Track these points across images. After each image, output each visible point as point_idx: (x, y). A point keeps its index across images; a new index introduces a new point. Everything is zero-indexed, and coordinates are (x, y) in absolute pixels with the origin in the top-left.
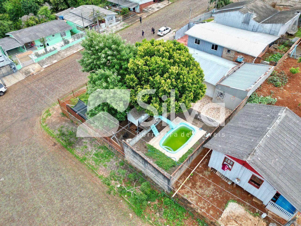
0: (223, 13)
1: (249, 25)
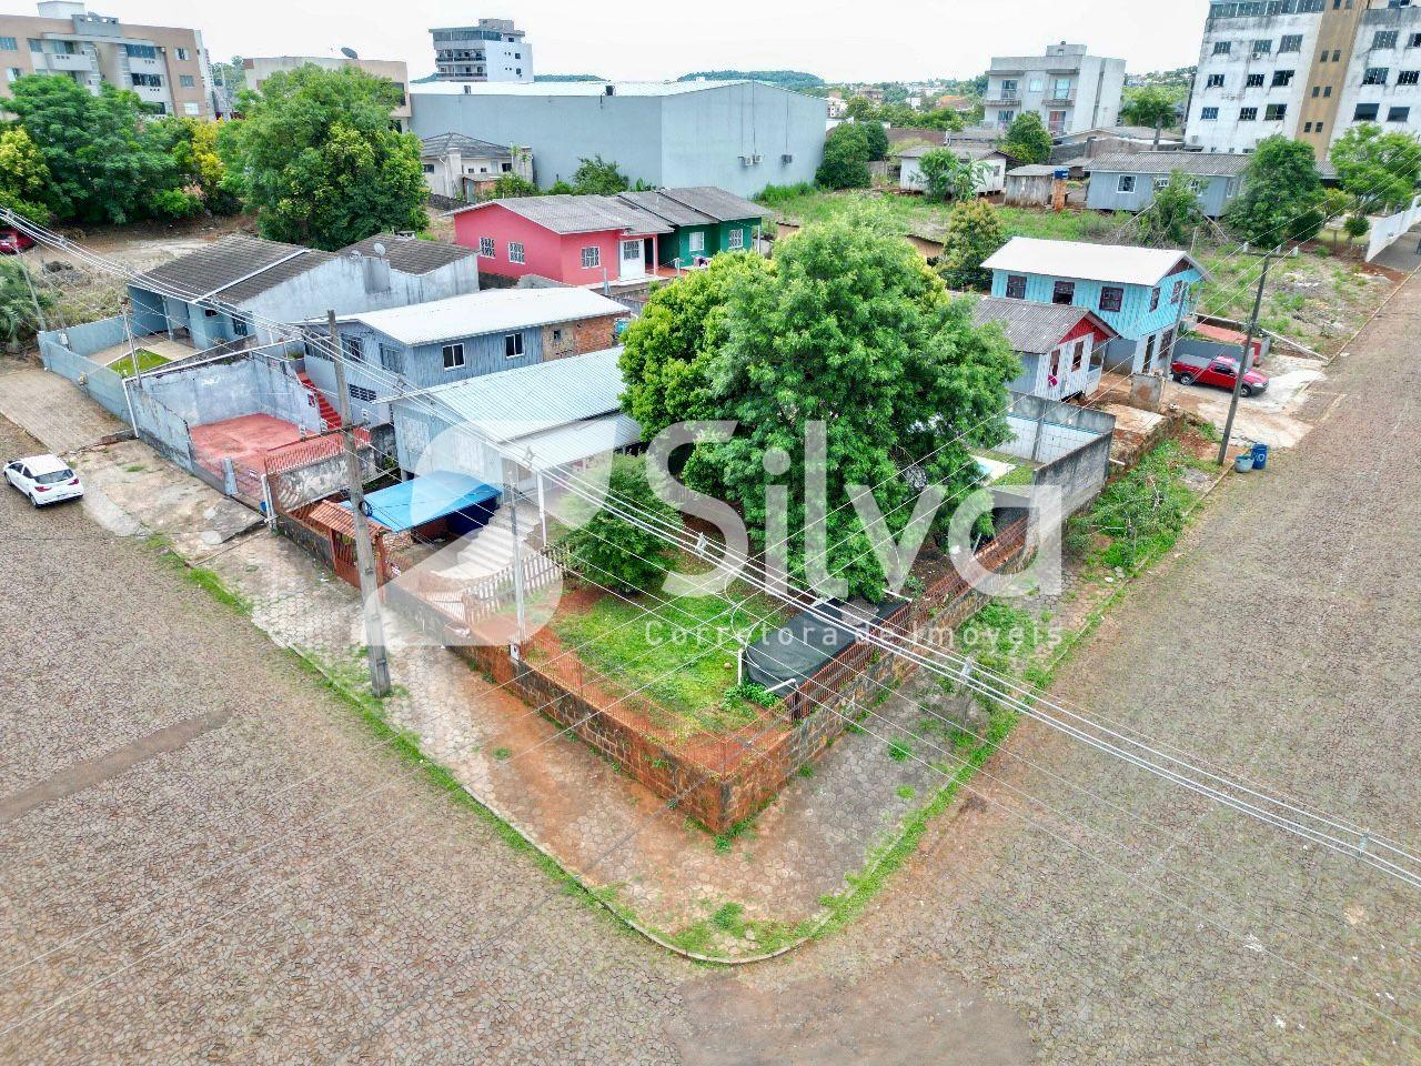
0: (284, 284)
1: (394, 291)
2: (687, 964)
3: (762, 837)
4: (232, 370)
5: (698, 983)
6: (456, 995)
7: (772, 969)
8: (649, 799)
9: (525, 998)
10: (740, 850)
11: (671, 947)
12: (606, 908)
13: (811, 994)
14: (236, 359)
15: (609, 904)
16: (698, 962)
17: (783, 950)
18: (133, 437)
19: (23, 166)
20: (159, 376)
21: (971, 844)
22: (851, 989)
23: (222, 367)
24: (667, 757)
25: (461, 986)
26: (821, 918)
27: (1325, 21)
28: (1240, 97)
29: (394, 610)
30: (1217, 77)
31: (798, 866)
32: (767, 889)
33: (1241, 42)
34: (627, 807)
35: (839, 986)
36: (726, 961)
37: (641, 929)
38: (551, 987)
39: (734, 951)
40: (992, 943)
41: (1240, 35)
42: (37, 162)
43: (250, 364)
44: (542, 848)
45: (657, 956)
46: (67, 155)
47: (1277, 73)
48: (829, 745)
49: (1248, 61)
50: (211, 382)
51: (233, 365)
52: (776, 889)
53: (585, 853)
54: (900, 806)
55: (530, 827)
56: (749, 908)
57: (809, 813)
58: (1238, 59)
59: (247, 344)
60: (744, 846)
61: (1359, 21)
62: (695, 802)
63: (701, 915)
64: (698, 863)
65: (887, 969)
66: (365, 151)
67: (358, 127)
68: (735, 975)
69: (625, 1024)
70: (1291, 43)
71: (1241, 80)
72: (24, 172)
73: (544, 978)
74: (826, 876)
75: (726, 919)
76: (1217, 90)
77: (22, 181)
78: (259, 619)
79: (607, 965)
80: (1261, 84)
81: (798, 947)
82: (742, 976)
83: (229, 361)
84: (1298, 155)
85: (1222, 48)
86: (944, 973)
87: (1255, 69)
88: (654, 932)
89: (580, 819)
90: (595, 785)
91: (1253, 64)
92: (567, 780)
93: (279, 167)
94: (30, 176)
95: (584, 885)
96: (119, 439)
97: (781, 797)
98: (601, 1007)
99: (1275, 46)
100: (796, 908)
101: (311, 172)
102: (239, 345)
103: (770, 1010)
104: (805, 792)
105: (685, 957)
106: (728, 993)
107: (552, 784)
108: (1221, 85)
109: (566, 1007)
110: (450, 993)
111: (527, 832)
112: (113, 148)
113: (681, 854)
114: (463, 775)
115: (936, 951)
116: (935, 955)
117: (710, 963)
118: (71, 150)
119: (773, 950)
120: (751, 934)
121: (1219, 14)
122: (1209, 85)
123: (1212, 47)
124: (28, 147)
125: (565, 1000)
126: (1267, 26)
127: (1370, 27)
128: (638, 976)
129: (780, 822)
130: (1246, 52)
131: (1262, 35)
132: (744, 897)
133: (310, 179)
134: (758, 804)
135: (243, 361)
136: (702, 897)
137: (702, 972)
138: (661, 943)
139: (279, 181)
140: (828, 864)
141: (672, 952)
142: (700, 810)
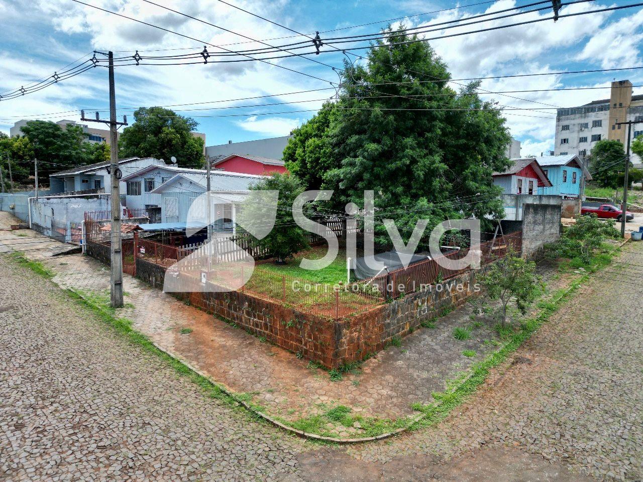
2: (303, 441)
3: (366, 374)
4: (89, 202)
5: (312, 454)
6: (98, 447)
7: (376, 447)
8: (284, 354)
9: (158, 454)
10: (349, 379)
11: (291, 429)
12: (242, 405)
13: (411, 465)
14: (91, 197)
15: (245, 403)
16: (313, 439)
17: (385, 435)
18: (28, 228)
19: (23, 151)
20: (48, 199)
21: (526, 380)
22: (446, 463)
23: (83, 200)
24: (297, 316)
25: (106, 442)
26: (416, 417)
27: (611, 114)
28: (577, 147)
29: (139, 278)
30: (565, 140)
31: (393, 389)
32: (371, 400)
33: (574, 125)
34: (267, 357)
35: (436, 460)
36: (336, 440)
37: (268, 417)
38: (183, 448)
39: (344, 434)
40: (562, 436)
41: (573, 122)
42: (30, 150)
43: (98, 201)
44: (200, 373)
45: (280, 435)
46: (44, 148)
47: (592, 136)
48: (411, 331)
49: (579, 132)
50: (76, 206)
51: (90, 200)
52: (377, 401)
53: (231, 376)
54: (467, 361)
55: (194, 363)
56: (355, 409)
57: (400, 363)
58: (573, 132)
59: (99, 192)
60: (352, 378)
61: (627, 113)
62: (316, 349)
63: (316, 412)
64: (316, 385)
65: (475, 451)
66: (177, 137)
67: (175, 128)
68: (344, 450)
69: (244, 475)
70: (597, 124)
71: (576, 141)
72: (23, 154)
73: (179, 443)
74: (416, 395)
75: (337, 416)
76: (566, 145)
77: (21, 157)
78: (56, 280)
79: (235, 437)
80: (586, 141)
81: (397, 434)
82: (350, 450)
83: (87, 198)
84: (616, 146)
85: (566, 128)
86: (527, 455)
87: (582, 135)
88: (278, 419)
89: (232, 361)
90: (247, 347)
91: (581, 133)
92: (227, 344)
93: (137, 145)
94: (26, 155)
95: (227, 391)
96: (21, 228)
97: (379, 355)
98: (224, 463)
99: (590, 125)
100: (395, 411)
101: (151, 146)
102: (95, 191)
103: (376, 474)
104: (395, 353)
105: (302, 436)
106: (338, 462)
107: (217, 345)
108: (567, 142)
109: (193, 461)
110: (95, 445)
111: (193, 366)
112: (66, 147)
113: (304, 380)
114: (156, 340)
115: (515, 440)
116: (515, 443)
117: (323, 441)
118: (47, 147)
119: (377, 434)
120: (357, 424)
121: (562, 115)
122: (562, 143)
123: (561, 127)
124: (27, 144)
125: (193, 457)
126: (585, 117)
127: (632, 115)
128: (260, 446)
129: (379, 366)
130: (577, 128)
131: (583, 121)
132: (352, 403)
133: (150, 149)
134: (362, 355)
135: (95, 199)
136: (319, 402)
137: (317, 447)
138: (283, 426)
139: (136, 150)
140: (417, 388)
141: (292, 432)
142: (320, 353)
